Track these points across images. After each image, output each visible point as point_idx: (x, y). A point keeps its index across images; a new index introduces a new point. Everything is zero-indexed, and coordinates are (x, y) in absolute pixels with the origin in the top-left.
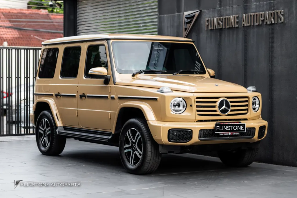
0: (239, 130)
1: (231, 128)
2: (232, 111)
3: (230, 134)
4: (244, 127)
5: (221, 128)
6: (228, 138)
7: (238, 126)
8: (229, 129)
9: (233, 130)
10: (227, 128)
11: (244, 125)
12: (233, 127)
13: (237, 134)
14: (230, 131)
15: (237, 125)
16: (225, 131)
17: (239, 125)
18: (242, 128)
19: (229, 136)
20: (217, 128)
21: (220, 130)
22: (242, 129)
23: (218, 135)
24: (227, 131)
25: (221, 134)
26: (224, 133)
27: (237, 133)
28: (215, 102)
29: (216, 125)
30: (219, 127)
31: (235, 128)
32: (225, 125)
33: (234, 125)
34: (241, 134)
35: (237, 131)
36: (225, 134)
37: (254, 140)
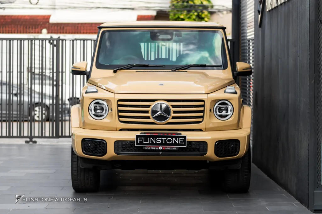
0: (176, 144)
1: (162, 140)
2: (174, 118)
3: (160, 148)
4: (184, 141)
5: (146, 140)
6: (160, 154)
7: (174, 139)
8: (160, 142)
9: (166, 144)
10: (156, 141)
11: (185, 137)
12: (165, 140)
13: (172, 149)
14: (162, 144)
15: (172, 137)
16: (153, 144)
17: (176, 137)
18: (180, 141)
19: (159, 151)
20: (139, 140)
21: (144, 142)
22: (180, 143)
23: (141, 149)
24: (156, 144)
25: (146, 148)
26: (150, 147)
27: (173, 147)
28: (149, 106)
29: (138, 136)
30: (143, 139)
31: (169, 141)
32: (153, 137)
33: (167, 137)
34: (180, 150)
35: (172, 144)
36: (152, 148)
37: (208, 158)
